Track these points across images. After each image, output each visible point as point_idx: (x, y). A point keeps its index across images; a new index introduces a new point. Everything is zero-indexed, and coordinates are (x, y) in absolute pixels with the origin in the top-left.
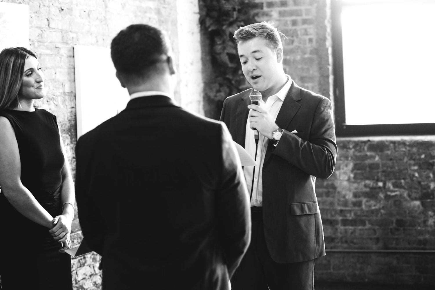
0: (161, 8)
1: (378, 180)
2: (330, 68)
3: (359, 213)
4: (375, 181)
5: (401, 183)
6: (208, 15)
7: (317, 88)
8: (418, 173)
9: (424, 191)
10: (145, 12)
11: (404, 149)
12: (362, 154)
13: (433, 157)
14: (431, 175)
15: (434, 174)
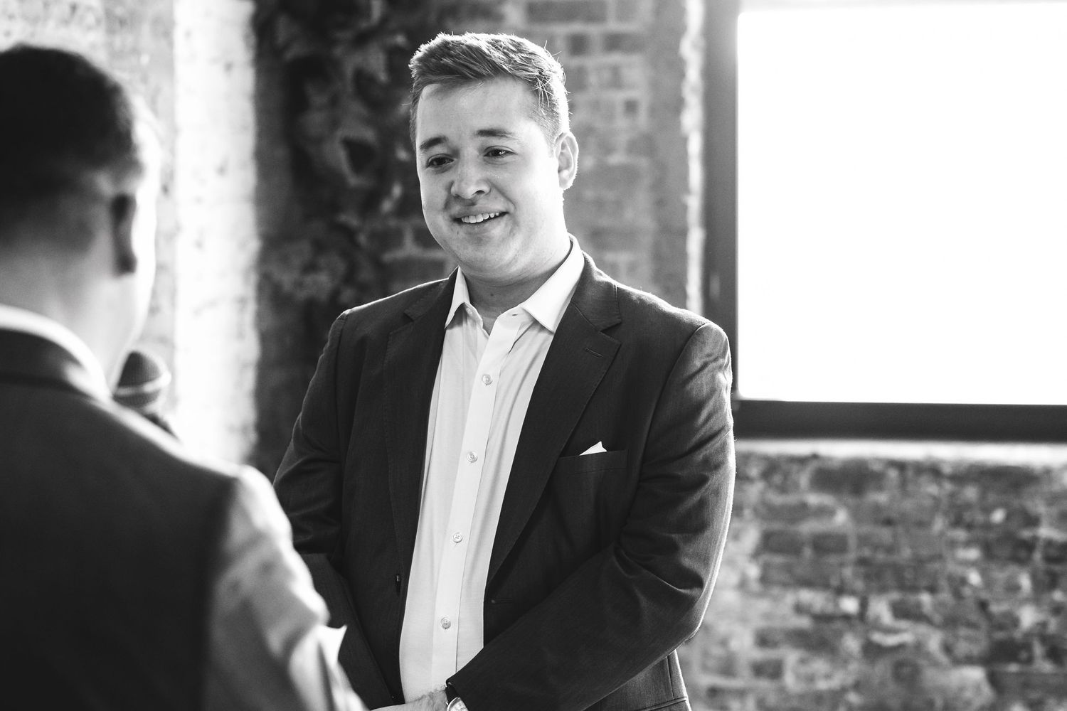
1: (841, 591)
2: (694, 203)
3: (772, 700)
4: (828, 594)
5: (919, 605)
6: (284, 4)
7: (646, 269)
8: (984, 573)
9: (1000, 635)
11: (933, 489)
12: (791, 499)
13: (1033, 521)
14: (1025, 582)
15: (1033, 579)
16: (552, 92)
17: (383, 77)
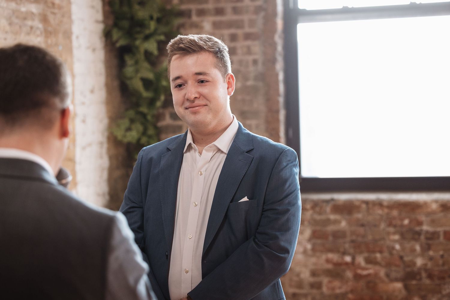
0: (49, 14)
1: (344, 253)
2: (281, 100)
3: (318, 298)
4: (339, 255)
5: (375, 258)
6: (115, 25)
7: (263, 127)
8: (401, 245)
9: (408, 270)
10: (25, 19)
11: (380, 212)
12: (323, 217)
13: (420, 223)
14: (418, 248)
15: (421, 246)
16: (224, 57)
17: (156, 52)
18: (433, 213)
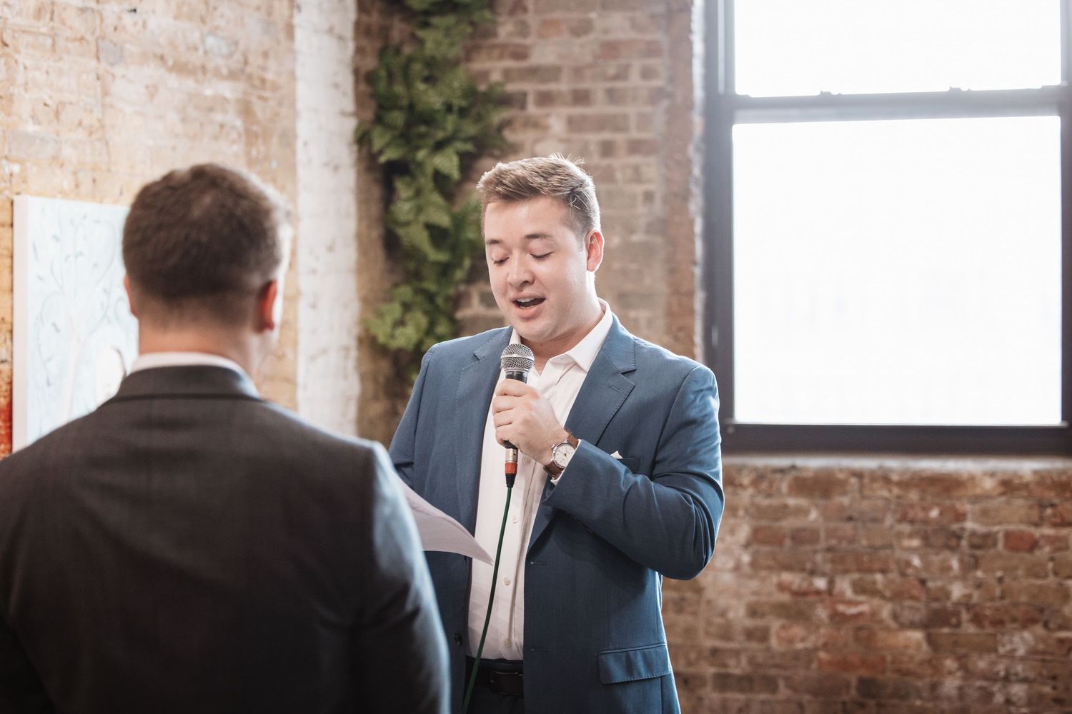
0: (254, 99)
1: (813, 573)
2: (698, 271)
3: (760, 658)
4: (804, 575)
5: (874, 583)
6: (379, 120)
7: (661, 323)
8: (922, 558)
9: (936, 605)
10: (211, 109)
11: (885, 493)
12: (775, 502)
13: (961, 517)
14: (955, 564)
15: (961, 561)
18: (986, 497)
